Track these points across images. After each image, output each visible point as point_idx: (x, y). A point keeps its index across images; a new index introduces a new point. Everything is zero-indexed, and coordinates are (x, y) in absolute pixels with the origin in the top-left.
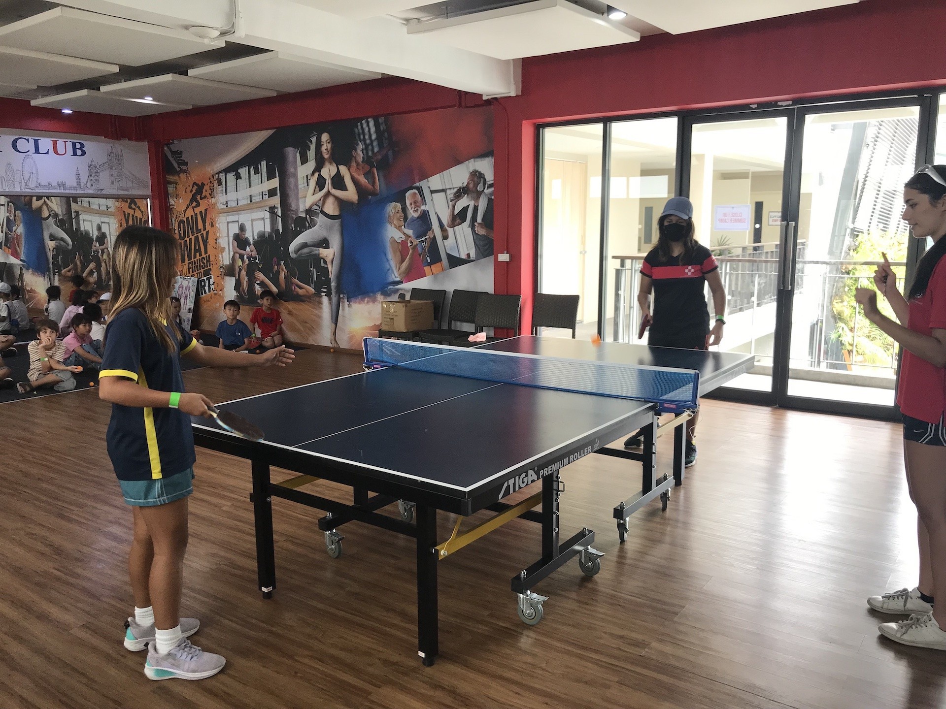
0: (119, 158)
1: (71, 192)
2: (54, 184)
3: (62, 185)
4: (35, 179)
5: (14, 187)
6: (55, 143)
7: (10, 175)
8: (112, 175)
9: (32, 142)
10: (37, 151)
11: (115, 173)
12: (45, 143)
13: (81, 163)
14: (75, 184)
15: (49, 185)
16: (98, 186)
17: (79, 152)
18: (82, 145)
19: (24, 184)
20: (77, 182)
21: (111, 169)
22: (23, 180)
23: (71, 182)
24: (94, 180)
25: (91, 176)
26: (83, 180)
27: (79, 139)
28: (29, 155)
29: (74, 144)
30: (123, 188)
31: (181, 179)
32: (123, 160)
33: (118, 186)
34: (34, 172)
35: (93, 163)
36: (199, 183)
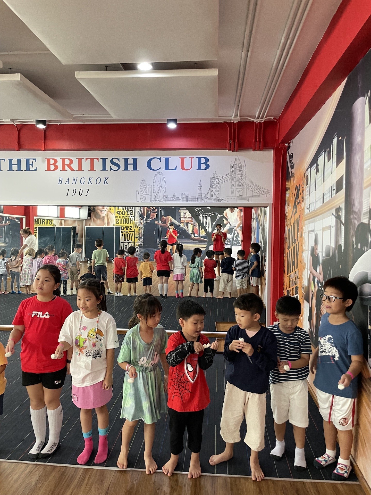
0: (242, 169)
1: (192, 202)
2: (179, 195)
3: (185, 197)
5: (146, 199)
6: (182, 160)
7: (143, 190)
8: (233, 186)
9: (163, 161)
10: (167, 168)
11: (236, 184)
13: (206, 175)
14: (197, 196)
15: (174, 197)
16: (218, 196)
17: (203, 166)
18: (207, 160)
20: (199, 193)
21: (233, 179)
22: (153, 193)
23: (194, 193)
24: (214, 191)
25: (212, 187)
26: (204, 192)
27: (204, 154)
28: (160, 172)
30: (243, 197)
31: (291, 184)
32: (245, 170)
33: (238, 196)
34: (163, 186)
35: (215, 176)
36: (298, 186)
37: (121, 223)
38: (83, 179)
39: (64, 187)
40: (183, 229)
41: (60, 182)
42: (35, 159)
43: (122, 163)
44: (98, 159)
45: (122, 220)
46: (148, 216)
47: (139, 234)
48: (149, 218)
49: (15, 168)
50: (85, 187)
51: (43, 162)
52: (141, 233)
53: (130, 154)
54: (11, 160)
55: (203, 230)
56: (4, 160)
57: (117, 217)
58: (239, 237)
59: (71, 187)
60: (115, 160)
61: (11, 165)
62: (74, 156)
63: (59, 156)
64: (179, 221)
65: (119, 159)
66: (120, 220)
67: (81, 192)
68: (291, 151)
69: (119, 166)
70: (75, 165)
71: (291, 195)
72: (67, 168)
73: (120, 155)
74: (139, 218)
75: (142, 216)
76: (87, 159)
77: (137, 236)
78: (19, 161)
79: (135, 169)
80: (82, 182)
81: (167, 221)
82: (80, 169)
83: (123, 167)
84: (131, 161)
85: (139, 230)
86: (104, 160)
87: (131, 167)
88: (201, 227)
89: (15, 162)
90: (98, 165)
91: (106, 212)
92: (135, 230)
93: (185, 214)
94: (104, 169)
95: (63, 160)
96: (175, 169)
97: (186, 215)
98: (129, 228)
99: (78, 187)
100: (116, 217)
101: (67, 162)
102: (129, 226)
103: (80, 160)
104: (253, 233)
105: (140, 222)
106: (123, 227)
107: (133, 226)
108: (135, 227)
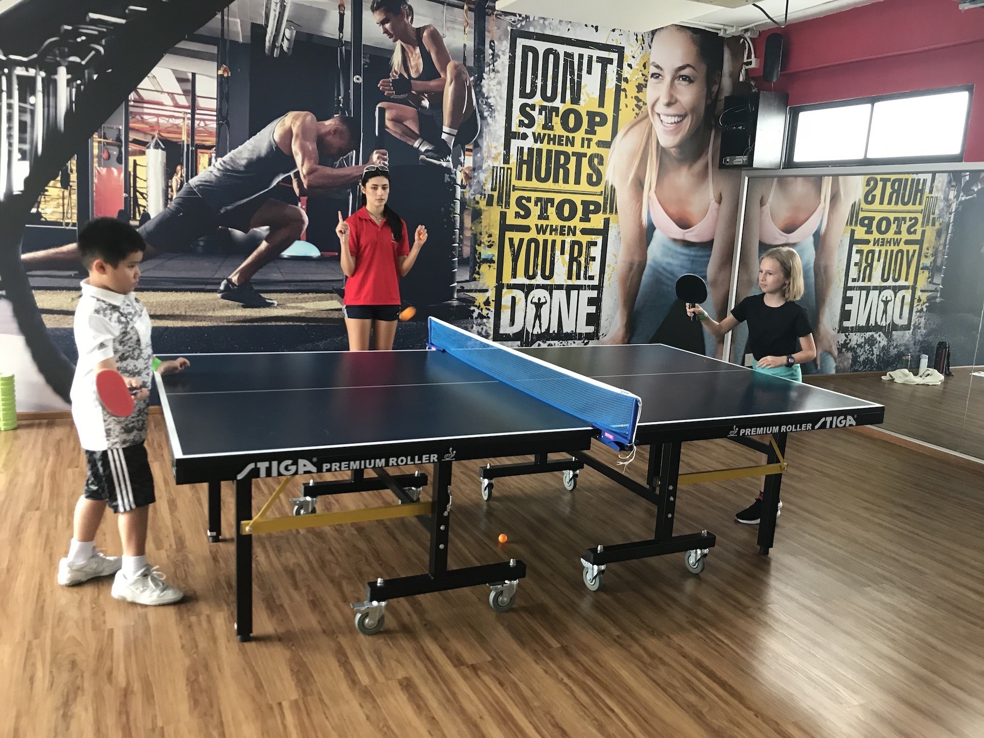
37: (881, 203)
45: (889, 184)
47: (935, 254)
52: (941, 248)
66: (880, 184)
77: (928, 262)
85: (939, 234)
92: (924, 232)
98: (904, 227)
102: (908, 216)
105: (946, 199)
106: (888, 219)
107: (920, 217)
108: (926, 222)
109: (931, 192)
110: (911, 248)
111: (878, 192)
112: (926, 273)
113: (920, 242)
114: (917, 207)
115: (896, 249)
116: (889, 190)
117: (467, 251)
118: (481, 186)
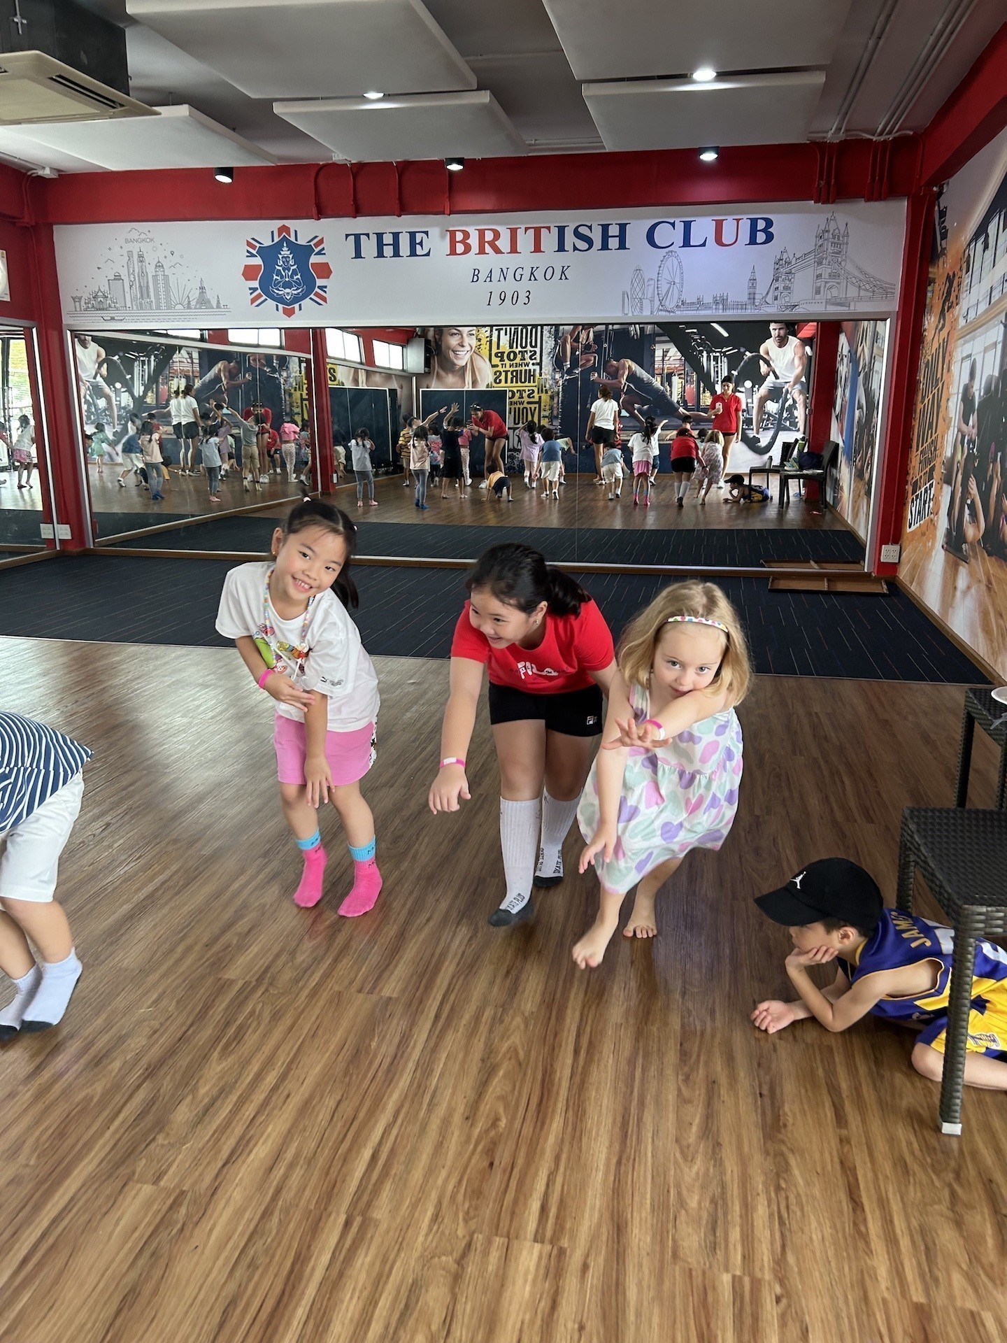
0: (839, 241)
1: (735, 312)
2: (708, 299)
3: (721, 301)
4: (676, 292)
5: (641, 309)
6: (719, 225)
7: (638, 289)
8: (819, 276)
9: (680, 227)
10: (687, 243)
11: (825, 271)
12: (703, 227)
13: (765, 256)
14: (744, 298)
15: (700, 304)
16: (787, 299)
17: (761, 237)
18: (769, 223)
19: (657, 303)
20: (750, 294)
21: (820, 263)
22: (656, 296)
23: (738, 294)
24: (781, 288)
25: (777, 280)
26: (761, 289)
27: (761, 211)
28: (672, 252)
29: (754, 222)
30: (838, 301)
31: (939, 272)
32: (847, 243)
33: (829, 297)
34: (677, 281)
35: (785, 256)
36: (951, 274)
37: (506, 382)
38: (519, 271)
39: (483, 287)
40: (657, 390)
41: (476, 278)
42: (426, 233)
43: (596, 236)
44: (549, 228)
45: (509, 374)
46: (575, 363)
47: (551, 409)
48: (577, 367)
49: (388, 251)
50: (522, 287)
51: (443, 237)
52: (555, 406)
53: (613, 216)
54: (380, 236)
55: (708, 394)
56: (368, 235)
57: (497, 366)
58: (796, 408)
59: (496, 287)
60: (583, 230)
61: (380, 245)
62: (501, 225)
63: (472, 226)
64: (651, 370)
65: (590, 228)
66: (503, 374)
67: (515, 298)
68: (943, 202)
69: (590, 242)
70: (504, 243)
71: (936, 293)
72: (488, 248)
73: (593, 219)
74: (551, 369)
75: (558, 363)
76: (526, 229)
77: (547, 413)
78: (396, 236)
79: (622, 246)
80: (518, 277)
81: (621, 372)
82: (514, 250)
83: (598, 243)
84: (614, 230)
85: (552, 398)
86: (561, 230)
87: (614, 243)
88: (702, 385)
89: (388, 239)
90: (549, 240)
91: (467, 357)
92: (540, 398)
93: (665, 353)
94: (561, 248)
95: (482, 233)
96: (704, 245)
97: (669, 354)
98: (525, 395)
99: (510, 286)
100: (493, 366)
101: (489, 236)
102: (527, 389)
103: (514, 233)
104: (839, 391)
105: (554, 379)
106: (512, 391)
107: (536, 389)
108: (540, 390)
109: (541, 375)
110: (533, 406)
111: (503, 377)
112: (547, 420)
113: (539, 402)
114: (532, 384)
115: (521, 407)
116: (510, 376)
117: (288, 410)
118: (291, 384)
